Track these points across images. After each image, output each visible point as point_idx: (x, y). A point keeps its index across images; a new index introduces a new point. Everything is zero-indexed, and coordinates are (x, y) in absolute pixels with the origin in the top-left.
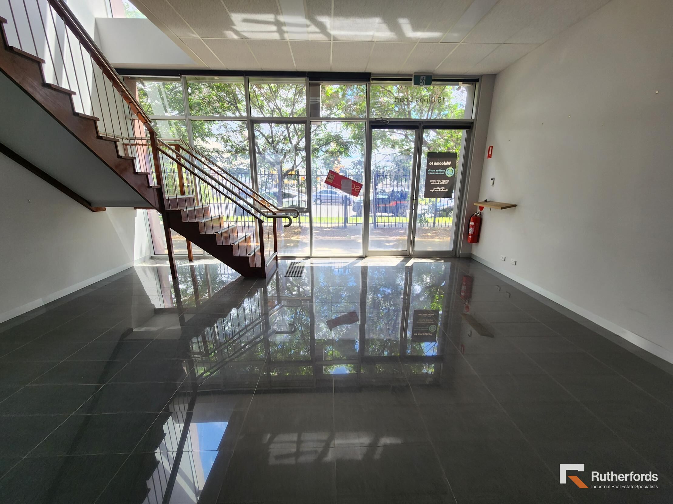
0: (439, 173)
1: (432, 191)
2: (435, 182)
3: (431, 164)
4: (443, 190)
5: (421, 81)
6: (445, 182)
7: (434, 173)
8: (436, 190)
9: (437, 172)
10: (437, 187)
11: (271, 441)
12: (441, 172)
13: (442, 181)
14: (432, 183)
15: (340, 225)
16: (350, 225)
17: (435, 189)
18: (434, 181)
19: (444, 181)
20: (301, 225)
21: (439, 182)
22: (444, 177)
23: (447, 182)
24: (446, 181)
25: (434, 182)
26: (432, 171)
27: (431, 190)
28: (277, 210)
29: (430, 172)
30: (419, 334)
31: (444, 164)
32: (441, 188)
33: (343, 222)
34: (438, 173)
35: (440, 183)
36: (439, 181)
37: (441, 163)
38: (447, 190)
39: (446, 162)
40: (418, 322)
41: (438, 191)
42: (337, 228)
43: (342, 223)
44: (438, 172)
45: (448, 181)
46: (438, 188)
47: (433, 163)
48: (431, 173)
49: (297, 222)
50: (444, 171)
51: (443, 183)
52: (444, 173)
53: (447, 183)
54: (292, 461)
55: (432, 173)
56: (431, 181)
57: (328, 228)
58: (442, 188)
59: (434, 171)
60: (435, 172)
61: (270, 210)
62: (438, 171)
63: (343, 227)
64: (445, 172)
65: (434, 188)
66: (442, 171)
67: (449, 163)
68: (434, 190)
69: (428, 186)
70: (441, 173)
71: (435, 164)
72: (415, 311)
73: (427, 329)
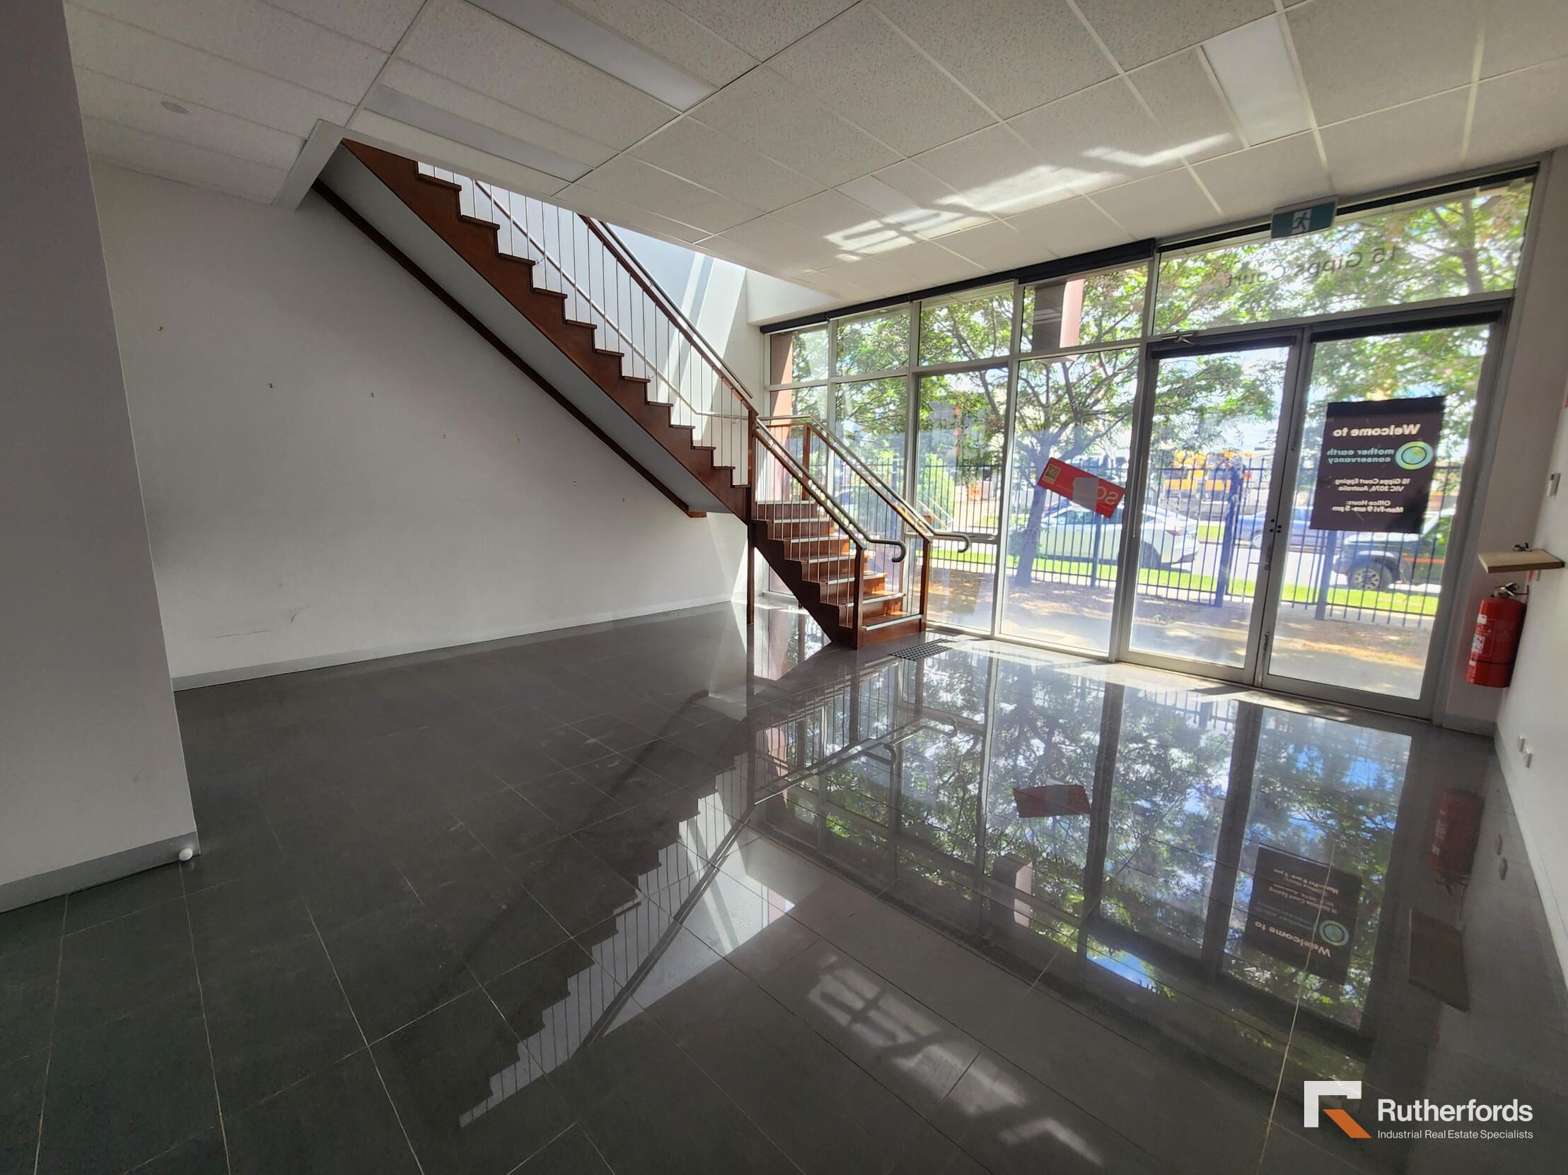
0: (1369, 460)
1: (1341, 509)
2: (1351, 485)
3: (1337, 433)
4: (1382, 509)
5: (1295, 225)
6: (1396, 485)
7: (1347, 460)
8: (1356, 509)
9: (1362, 456)
10: (1361, 500)
11: (831, 969)
12: (1378, 456)
13: (1382, 482)
14: (1341, 489)
15: (1205, 596)
16: (1235, 599)
17: (1353, 506)
18: (1348, 482)
19: (1391, 482)
20: (1097, 583)
21: (1370, 486)
22: (1392, 470)
23: (1401, 485)
24: (1397, 481)
25: (1347, 485)
26: (1344, 453)
27: (1335, 508)
28: (932, 535)
29: (1333, 456)
30: (1272, 930)
31: (1393, 431)
32: (1375, 503)
33: (1215, 589)
34: (1364, 460)
35: (1374, 489)
36: (1371, 482)
37: (1378, 430)
38: (1400, 510)
39: (1399, 425)
40: (1271, 889)
41: (1363, 510)
42: (1195, 603)
43: (1211, 592)
44: (1367, 456)
45: (1406, 481)
46: (1363, 502)
47: (1345, 430)
48: (1337, 460)
49: (1087, 576)
50: (1391, 452)
51: (1386, 489)
52: (1388, 460)
53: (1400, 489)
54: (842, 1018)
55: (1342, 460)
56: (1337, 482)
57: (1177, 600)
58: (1381, 502)
59: (1351, 452)
60: (1355, 456)
61: (920, 534)
62: (1365, 452)
63: (1212, 603)
64: (1393, 456)
65: (1350, 503)
66: (1382, 452)
67: (1413, 429)
68: (1348, 509)
69: (1326, 495)
70: (1375, 460)
71: (1355, 433)
72: (1262, 852)
73: (1308, 928)
